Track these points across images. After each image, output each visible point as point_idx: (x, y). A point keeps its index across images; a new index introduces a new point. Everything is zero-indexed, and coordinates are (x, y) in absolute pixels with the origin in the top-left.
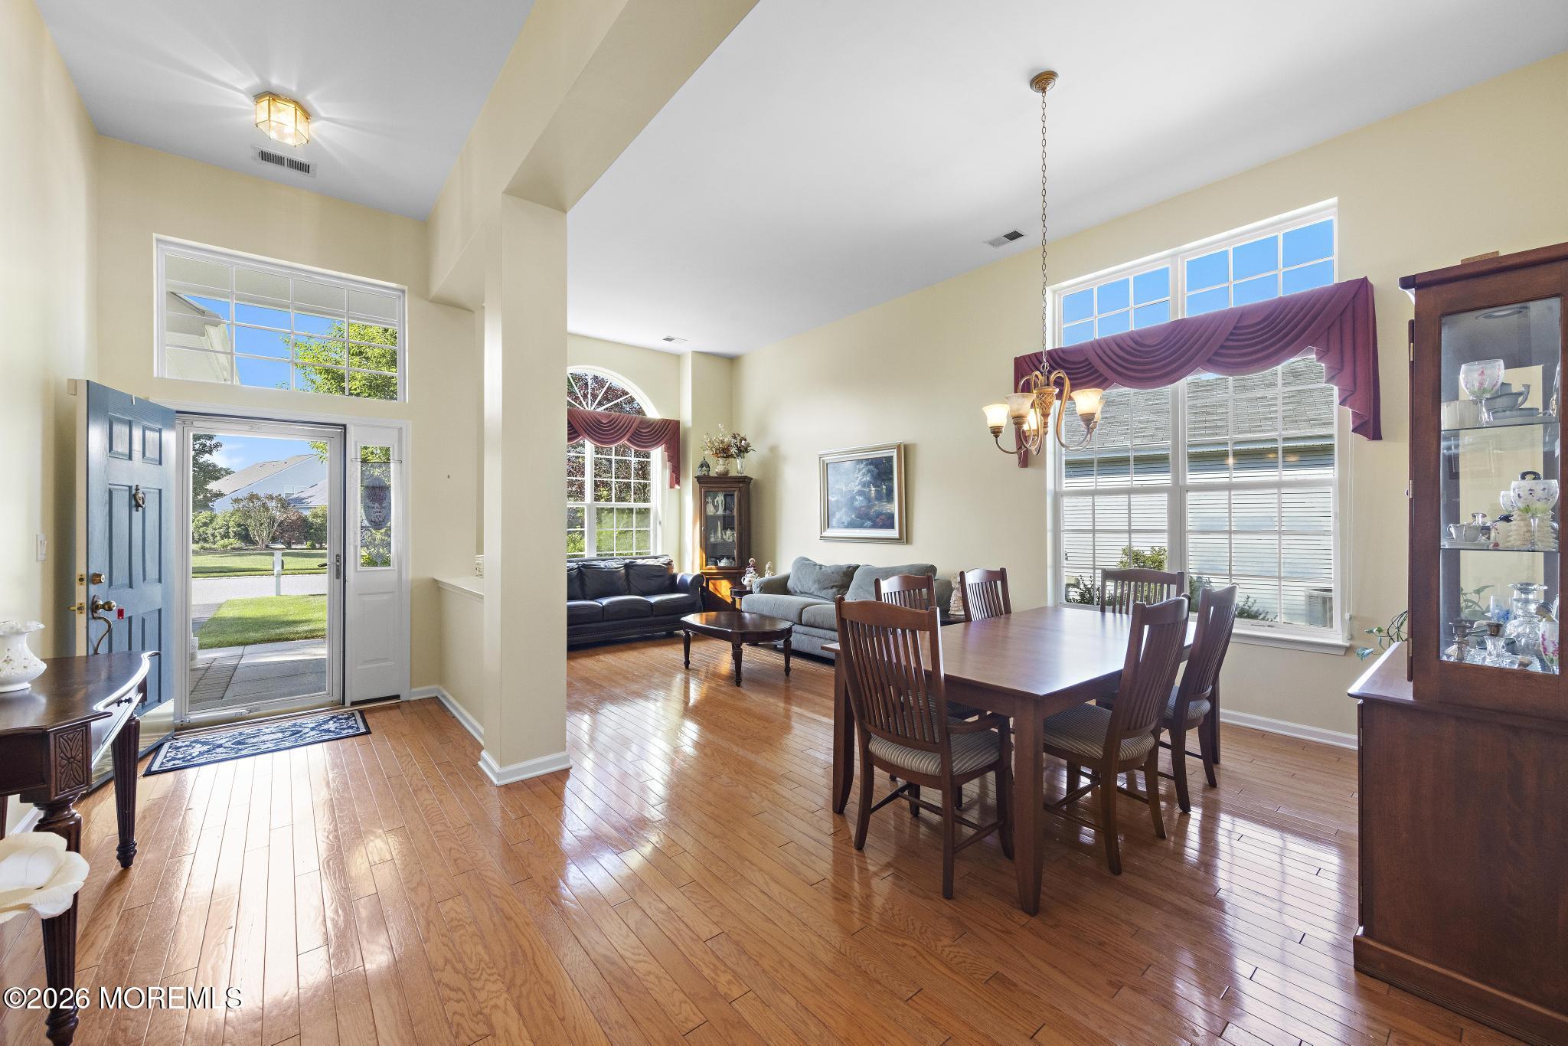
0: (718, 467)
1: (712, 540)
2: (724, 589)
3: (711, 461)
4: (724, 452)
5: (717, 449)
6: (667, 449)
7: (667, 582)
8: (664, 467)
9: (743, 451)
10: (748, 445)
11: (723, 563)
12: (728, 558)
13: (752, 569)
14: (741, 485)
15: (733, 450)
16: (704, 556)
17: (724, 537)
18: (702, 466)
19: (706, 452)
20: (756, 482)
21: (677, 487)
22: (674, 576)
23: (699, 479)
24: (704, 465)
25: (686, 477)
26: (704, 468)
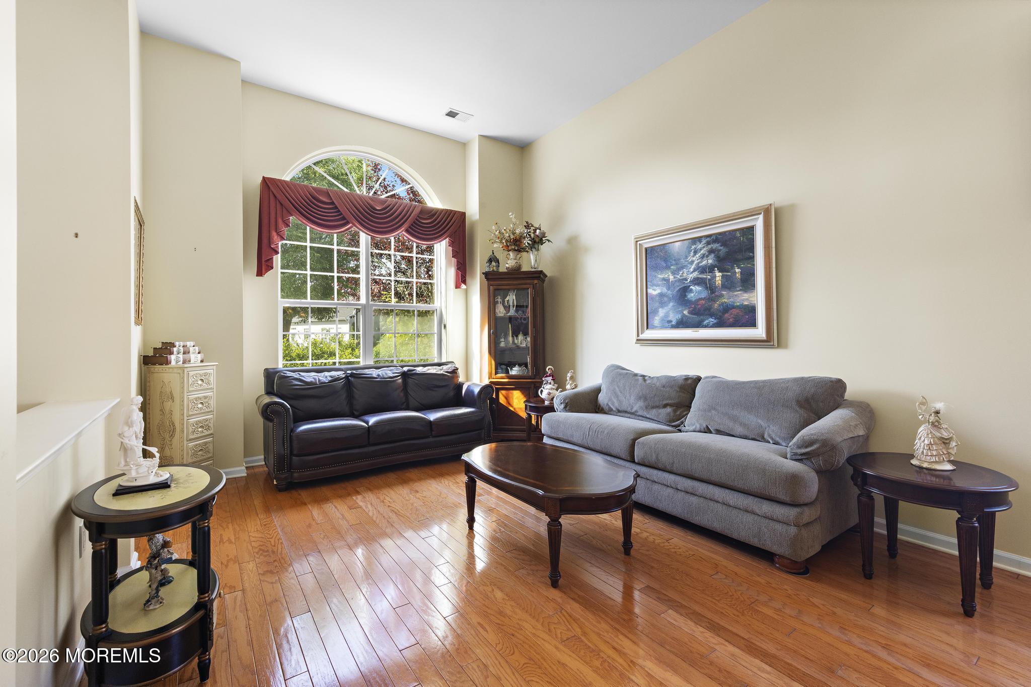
0: (508, 262)
1: (502, 344)
2: (517, 401)
3: (501, 255)
4: (516, 244)
5: (507, 241)
6: (452, 244)
7: (452, 394)
8: (448, 264)
9: (538, 241)
10: (543, 235)
11: (515, 371)
12: (520, 365)
13: (550, 379)
14: (536, 281)
15: (526, 242)
16: (493, 362)
17: (516, 341)
18: (490, 261)
19: (495, 245)
20: (552, 280)
21: (463, 286)
22: (460, 386)
23: (488, 276)
24: (493, 259)
25: (473, 275)
26: (494, 264)
